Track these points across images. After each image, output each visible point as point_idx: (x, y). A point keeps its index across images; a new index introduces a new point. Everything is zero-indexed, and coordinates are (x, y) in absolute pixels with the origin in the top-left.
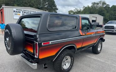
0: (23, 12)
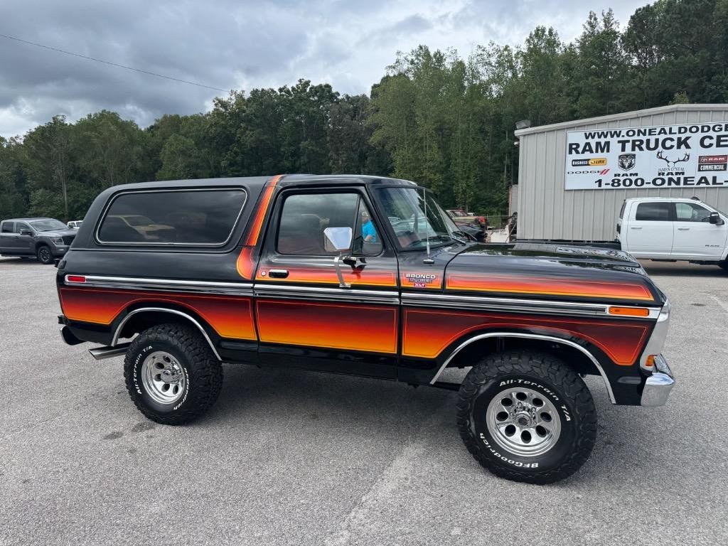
0: (628, 146)
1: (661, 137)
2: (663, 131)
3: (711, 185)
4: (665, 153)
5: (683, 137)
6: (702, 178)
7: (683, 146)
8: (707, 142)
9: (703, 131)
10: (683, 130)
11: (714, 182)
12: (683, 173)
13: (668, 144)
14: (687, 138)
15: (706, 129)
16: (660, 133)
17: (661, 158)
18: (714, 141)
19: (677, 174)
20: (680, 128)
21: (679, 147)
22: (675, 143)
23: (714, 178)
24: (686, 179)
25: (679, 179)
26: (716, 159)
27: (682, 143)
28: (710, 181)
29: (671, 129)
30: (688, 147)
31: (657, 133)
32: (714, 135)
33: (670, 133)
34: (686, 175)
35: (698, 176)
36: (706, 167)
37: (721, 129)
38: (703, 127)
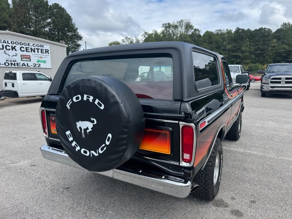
1: (5, 44)
2: (4, 42)
3: (27, 67)
4: (7, 52)
5: (14, 46)
6: (23, 64)
7: (14, 50)
8: (22, 49)
9: (20, 45)
10: (13, 43)
11: (28, 66)
12: (16, 61)
13: (8, 48)
14: (15, 47)
15: (21, 44)
16: (3, 42)
17: (6, 53)
18: (25, 49)
19: (13, 61)
20: (11, 42)
21: (12, 50)
22: (10, 48)
23: (27, 64)
24: (17, 64)
25: (15, 63)
26: (27, 56)
27: (13, 48)
28: (26, 65)
29: (8, 41)
30: (16, 50)
31: (2, 42)
32: (25, 47)
33: (8, 43)
34: (17, 62)
35: (22, 62)
36: (24, 59)
37: (26, 45)
38: (20, 43)
